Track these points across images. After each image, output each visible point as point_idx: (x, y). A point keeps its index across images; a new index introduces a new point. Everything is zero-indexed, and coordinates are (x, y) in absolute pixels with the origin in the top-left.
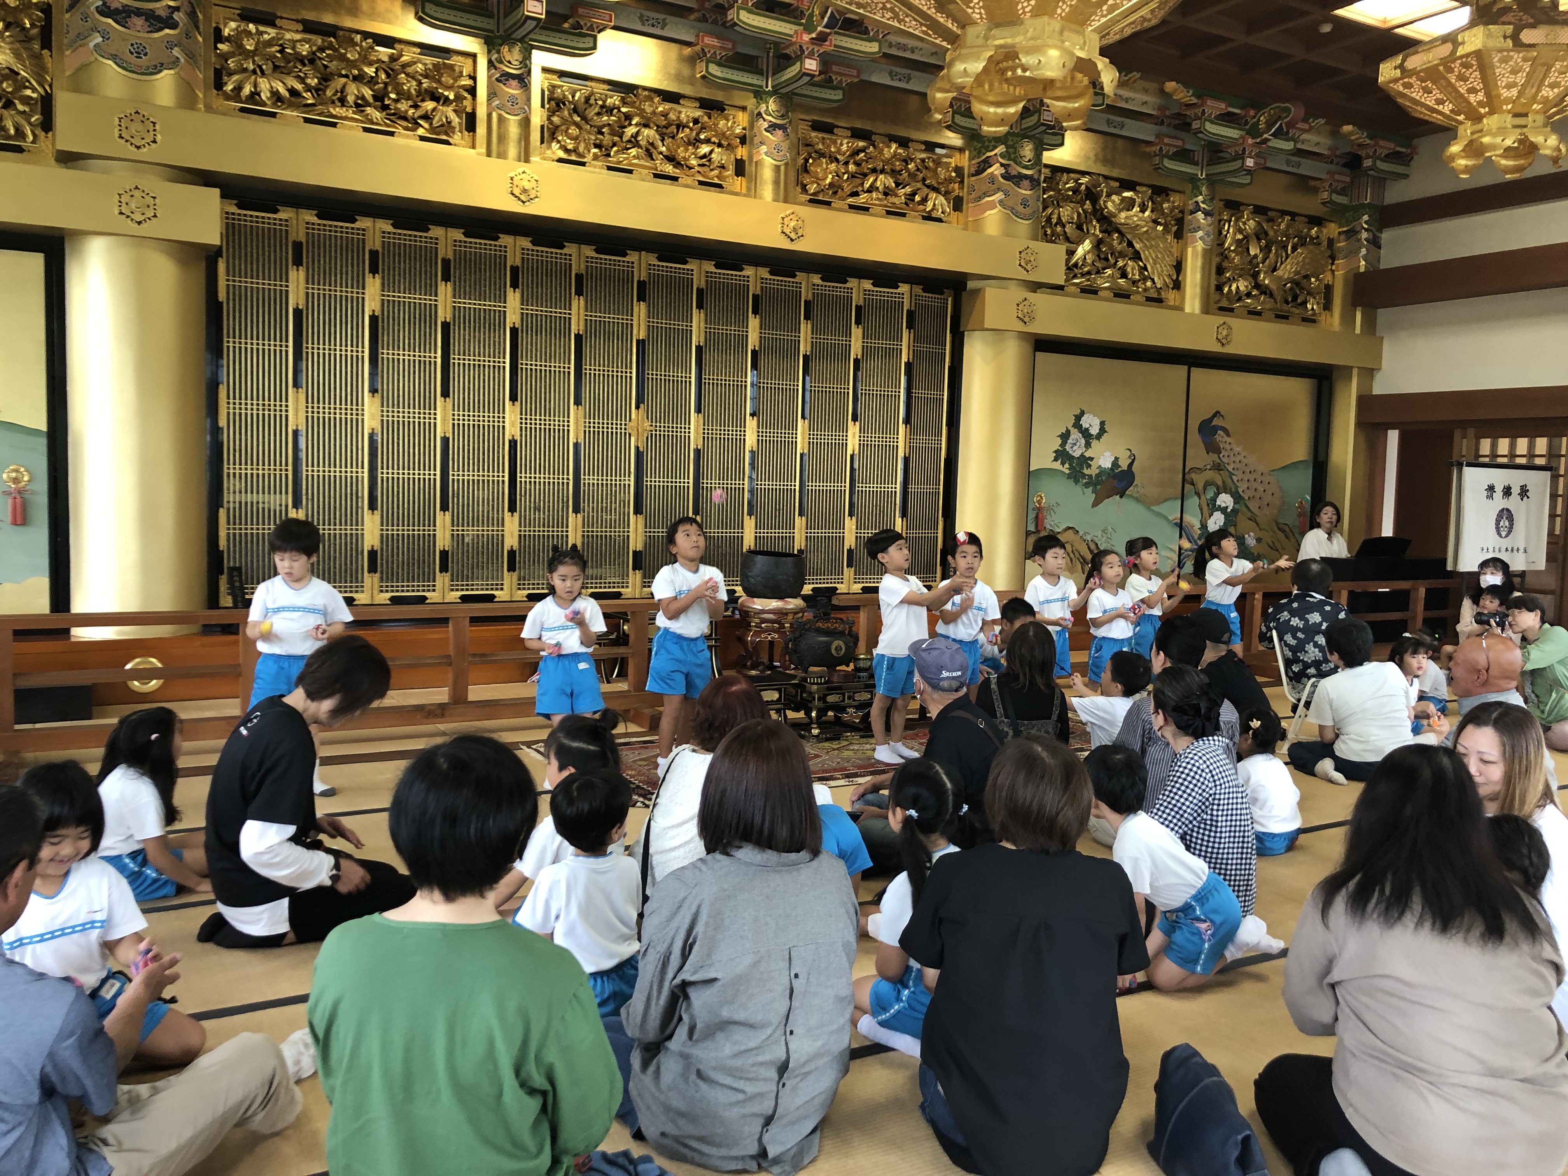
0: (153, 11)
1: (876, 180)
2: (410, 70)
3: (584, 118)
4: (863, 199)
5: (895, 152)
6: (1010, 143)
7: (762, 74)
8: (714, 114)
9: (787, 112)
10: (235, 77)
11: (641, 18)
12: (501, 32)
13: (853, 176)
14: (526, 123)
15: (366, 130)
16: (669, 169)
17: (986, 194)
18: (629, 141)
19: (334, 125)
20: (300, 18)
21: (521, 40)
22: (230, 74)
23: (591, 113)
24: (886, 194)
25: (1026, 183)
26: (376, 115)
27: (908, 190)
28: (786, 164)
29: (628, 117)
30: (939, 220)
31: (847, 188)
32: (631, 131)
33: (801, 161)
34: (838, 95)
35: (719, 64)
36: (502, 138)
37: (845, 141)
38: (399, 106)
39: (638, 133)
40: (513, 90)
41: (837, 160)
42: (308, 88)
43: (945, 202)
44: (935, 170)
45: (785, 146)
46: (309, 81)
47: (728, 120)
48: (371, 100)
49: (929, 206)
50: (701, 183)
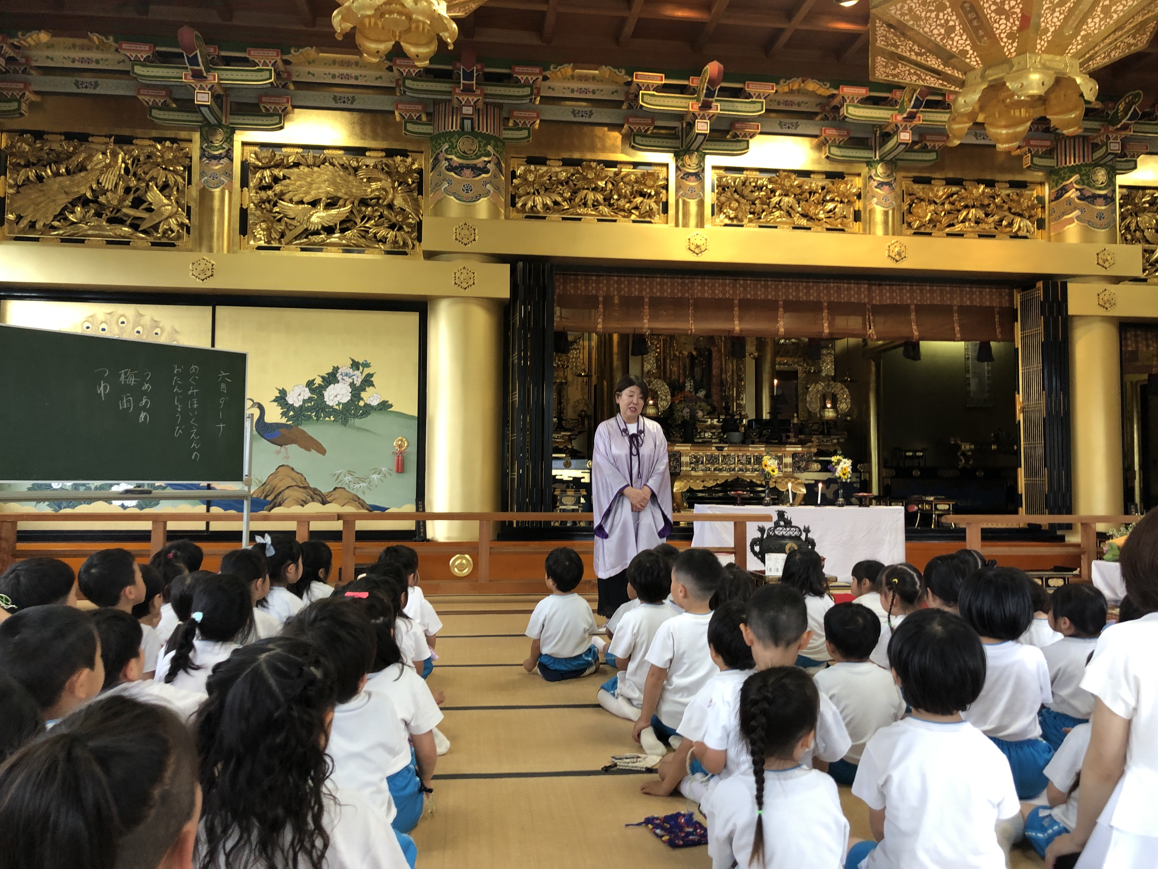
0: (475, 165)
1: (968, 214)
2: (626, 180)
3: (743, 197)
4: (958, 228)
5: (983, 192)
6: (1084, 172)
7: (871, 149)
8: (836, 180)
9: (892, 173)
10: (523, 198)
11: (780, 124)
12: (684, 147)
13: (949, 213)
14: (701, 204)
15: (599, 220)
16: (804, 222)
17: (1064, 213)
18: (775, 207)
19: (580, 219)
20: (560, 158)
21: (697, 150)
22: (520, 197)
23: (746, 192)
24: (977, 222)
25: (1100, 200)
26: (606, 210)
27: (996, 218)
28: (893, 210)
29: (773, 191)
30: (1026, 237)
31: (945, 221)
32: (775, 200)
33: (905, 207)
34: (933, 156)
35: (839, 147)
36: (686, 215)
37: (942, 188)
38: (619, 202)
39: (780, 201)
40: (692, 183)
41: (936, 203)
42: (565, 200)
43: (1030, 224)
44: (1019, 201)
45: (891, 197)
46: (565, 195)
47: (847, 185)
48: (602, 201)
49: (1016, 227)
50: (828, 229)
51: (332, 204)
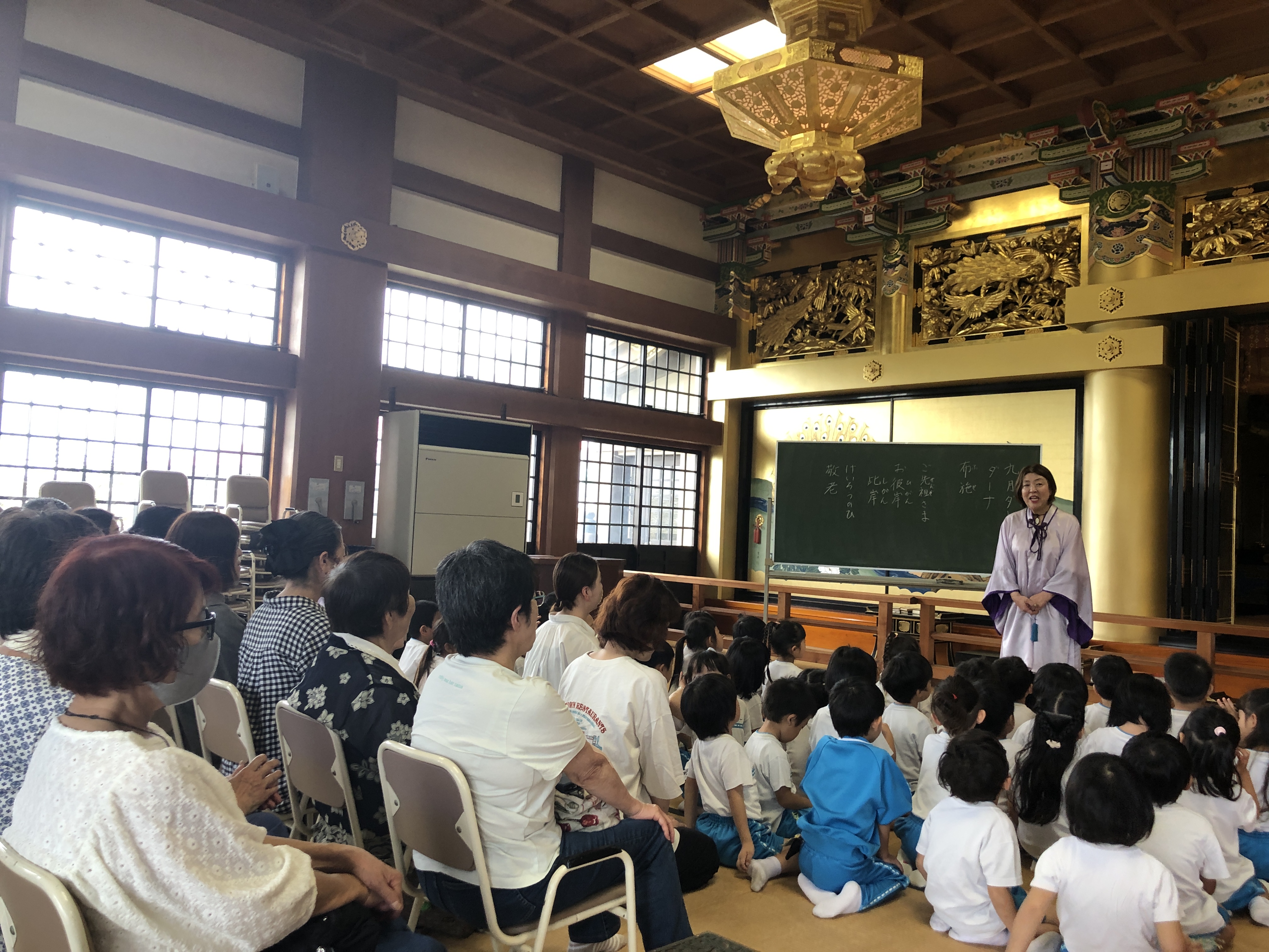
0: (1128, 220)
10: (1200, 243)
20: (1252, 184)
22: (1195, 242)
46: (1256, 228)
51: (993, 287)
